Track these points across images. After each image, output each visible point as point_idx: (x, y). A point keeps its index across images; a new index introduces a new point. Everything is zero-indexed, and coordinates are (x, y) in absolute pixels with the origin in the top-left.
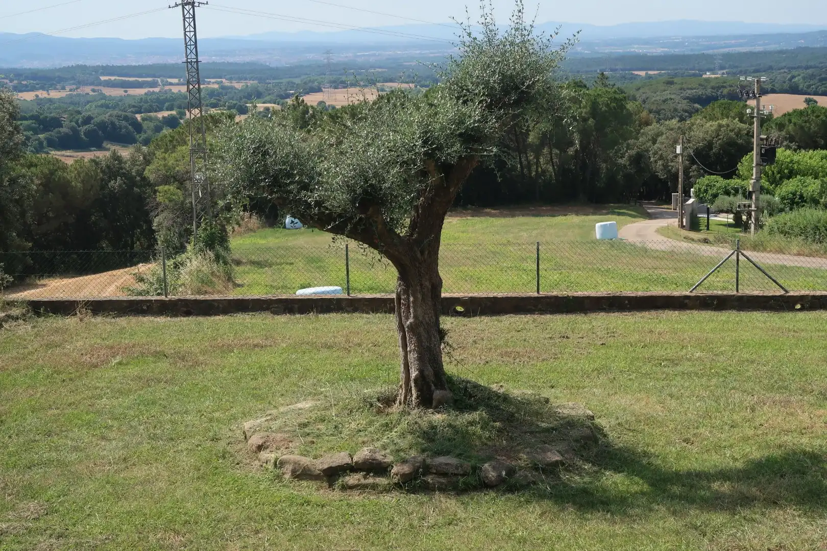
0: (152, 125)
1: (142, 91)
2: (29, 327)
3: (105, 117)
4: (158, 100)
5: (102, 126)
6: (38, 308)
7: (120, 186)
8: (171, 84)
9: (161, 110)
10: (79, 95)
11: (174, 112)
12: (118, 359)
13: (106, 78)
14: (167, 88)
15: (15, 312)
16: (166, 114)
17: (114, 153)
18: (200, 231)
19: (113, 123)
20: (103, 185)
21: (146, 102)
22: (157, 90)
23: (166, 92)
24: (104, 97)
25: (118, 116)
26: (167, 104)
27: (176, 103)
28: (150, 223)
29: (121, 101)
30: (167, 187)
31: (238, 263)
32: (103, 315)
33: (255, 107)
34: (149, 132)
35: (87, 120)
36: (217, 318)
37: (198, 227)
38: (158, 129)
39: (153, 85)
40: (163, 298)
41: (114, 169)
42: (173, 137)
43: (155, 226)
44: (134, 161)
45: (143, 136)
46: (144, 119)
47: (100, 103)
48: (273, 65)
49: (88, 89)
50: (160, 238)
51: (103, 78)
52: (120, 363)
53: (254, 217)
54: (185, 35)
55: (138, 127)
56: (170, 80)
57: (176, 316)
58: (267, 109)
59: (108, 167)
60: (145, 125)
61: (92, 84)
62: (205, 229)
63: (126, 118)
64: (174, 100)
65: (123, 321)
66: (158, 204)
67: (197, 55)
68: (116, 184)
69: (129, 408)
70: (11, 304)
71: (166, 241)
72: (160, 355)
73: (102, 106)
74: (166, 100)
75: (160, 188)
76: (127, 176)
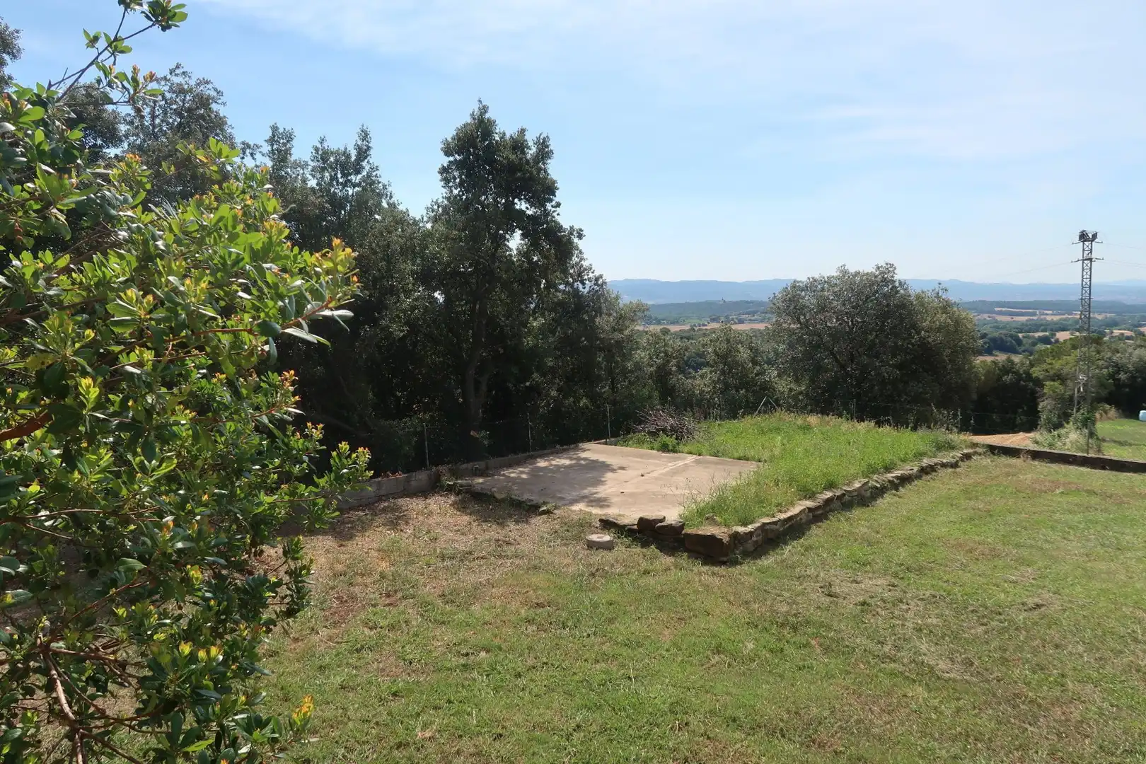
0: (1030, 341)
1: (1024, 319)
2: (989, 460)
3: (996, 335)
4: (1036, 325)
5: (994, 340)
6: (993, 449)
7: (1011, 380)
8: (1047, 314)
9: (1037, 331)
10: (978, 320)
11: (1047, 334)
12: (1061, 490)
13: (999, 309)
14: (1042, 317)
15: (979, 450)
16: (1041, 334)
17: (1009, 358)
18: (1079, 415)
19: (1001, 339)
20: (1000, 378)
21: (1027, 325)
22: (1035, 318)
23: (1041, 320)
24: (996, 321)
25: (1006, 335)
26: (1042, 327)
27: (1049, 327)
28: (1037, 405)
29: (1007, 324)
30: (1052, 383)
31: (1104, 440)
32: (1039, 461)
33: (1112, 332)
34: (1027, 346)
35: (984, 336)
36: (1128, 474)
37: (1077, 412)
38: (1034, 344)
39: (1034, 314)
40: (1085, 455)
41: (1008, 369)
42: (1053, 349)
43: (1040, 408)
44: (1022, 364)
45: (1023, 348)
46: (1024, 337)
47: (992, 325)
48: (1129, 303)
49: (986, 316)
50: (1043, 417)
51: (996, 309)
52: (1062, 493)
53: (1113, 409)
54: (1083, 281)
55: (1019, 342)
56: (1046, 312)
57: (1095, 468)
58: (1122, 334)
59: (1003, 366)
60: (1025, 341)
61: (988, 312)
62: (1083, 414)
63: (1011, 336)
64: (1049, 325)
65: (1055, 467)
66: (1045, 394)
67: (1090, 294)
68: (1008, 378)
69: (1080, 523)
70: (975, 445)
71: (1048, 419)
72: (1091, 493)
73: (994, 327)
74: (1042, 325)
75: (1047, 383)
76: (1016, 373)
